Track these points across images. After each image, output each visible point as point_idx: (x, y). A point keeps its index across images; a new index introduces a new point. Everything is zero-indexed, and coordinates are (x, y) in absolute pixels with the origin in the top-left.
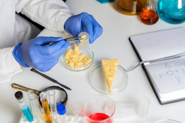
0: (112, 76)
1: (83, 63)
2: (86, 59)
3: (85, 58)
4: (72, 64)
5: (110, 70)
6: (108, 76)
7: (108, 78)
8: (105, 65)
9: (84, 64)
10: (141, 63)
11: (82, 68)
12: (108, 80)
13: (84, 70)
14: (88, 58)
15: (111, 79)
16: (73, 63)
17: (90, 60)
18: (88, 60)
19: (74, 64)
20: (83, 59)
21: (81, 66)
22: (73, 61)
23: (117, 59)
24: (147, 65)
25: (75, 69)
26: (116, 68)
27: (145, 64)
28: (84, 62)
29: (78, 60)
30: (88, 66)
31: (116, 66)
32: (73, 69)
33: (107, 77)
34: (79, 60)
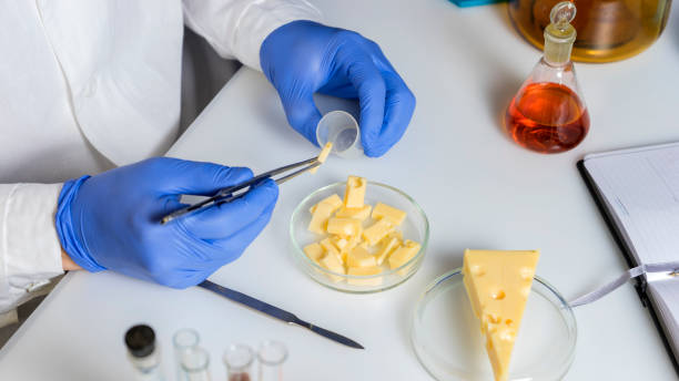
0: (508, 322)
1: (380, 261)
2: (394, 243)
3: (388, 238)
4: (334, 263)
5: (501, 297)
6: (493, 321)
7: (494, 331)
8: (482, 274)
9: (386, 261)
10: (634, 273)
11: (378, 282)
12: (494, 337)
13: (383, 290)
14: (406, 242)
15: (504, 335)
16: (339, 257)
17: (415, 249)
18: (403, 245)
19: (342, 262)
20: (382, 245)
21: (371, 273)
22: (339, 250)
23: (533, 251)
24: (662, 284)
25: (345, 281)
26: (527, 291)
27: (651, 278)
28: (388, 256)
29: (358, 244)
30: (404, 273)
31: (527, 280)
32: (338, 282)
33: (490, 327)
34: (365, 246)
